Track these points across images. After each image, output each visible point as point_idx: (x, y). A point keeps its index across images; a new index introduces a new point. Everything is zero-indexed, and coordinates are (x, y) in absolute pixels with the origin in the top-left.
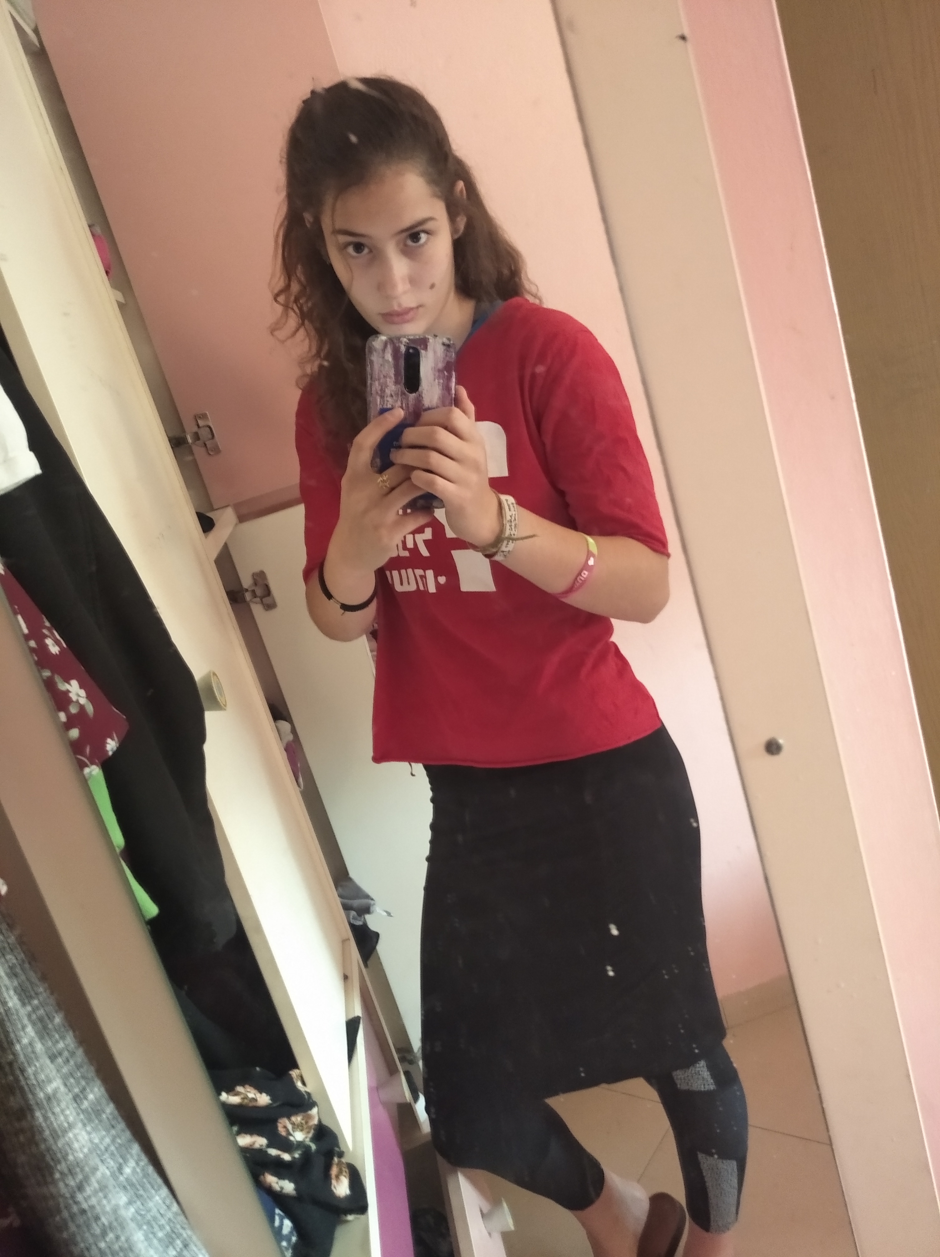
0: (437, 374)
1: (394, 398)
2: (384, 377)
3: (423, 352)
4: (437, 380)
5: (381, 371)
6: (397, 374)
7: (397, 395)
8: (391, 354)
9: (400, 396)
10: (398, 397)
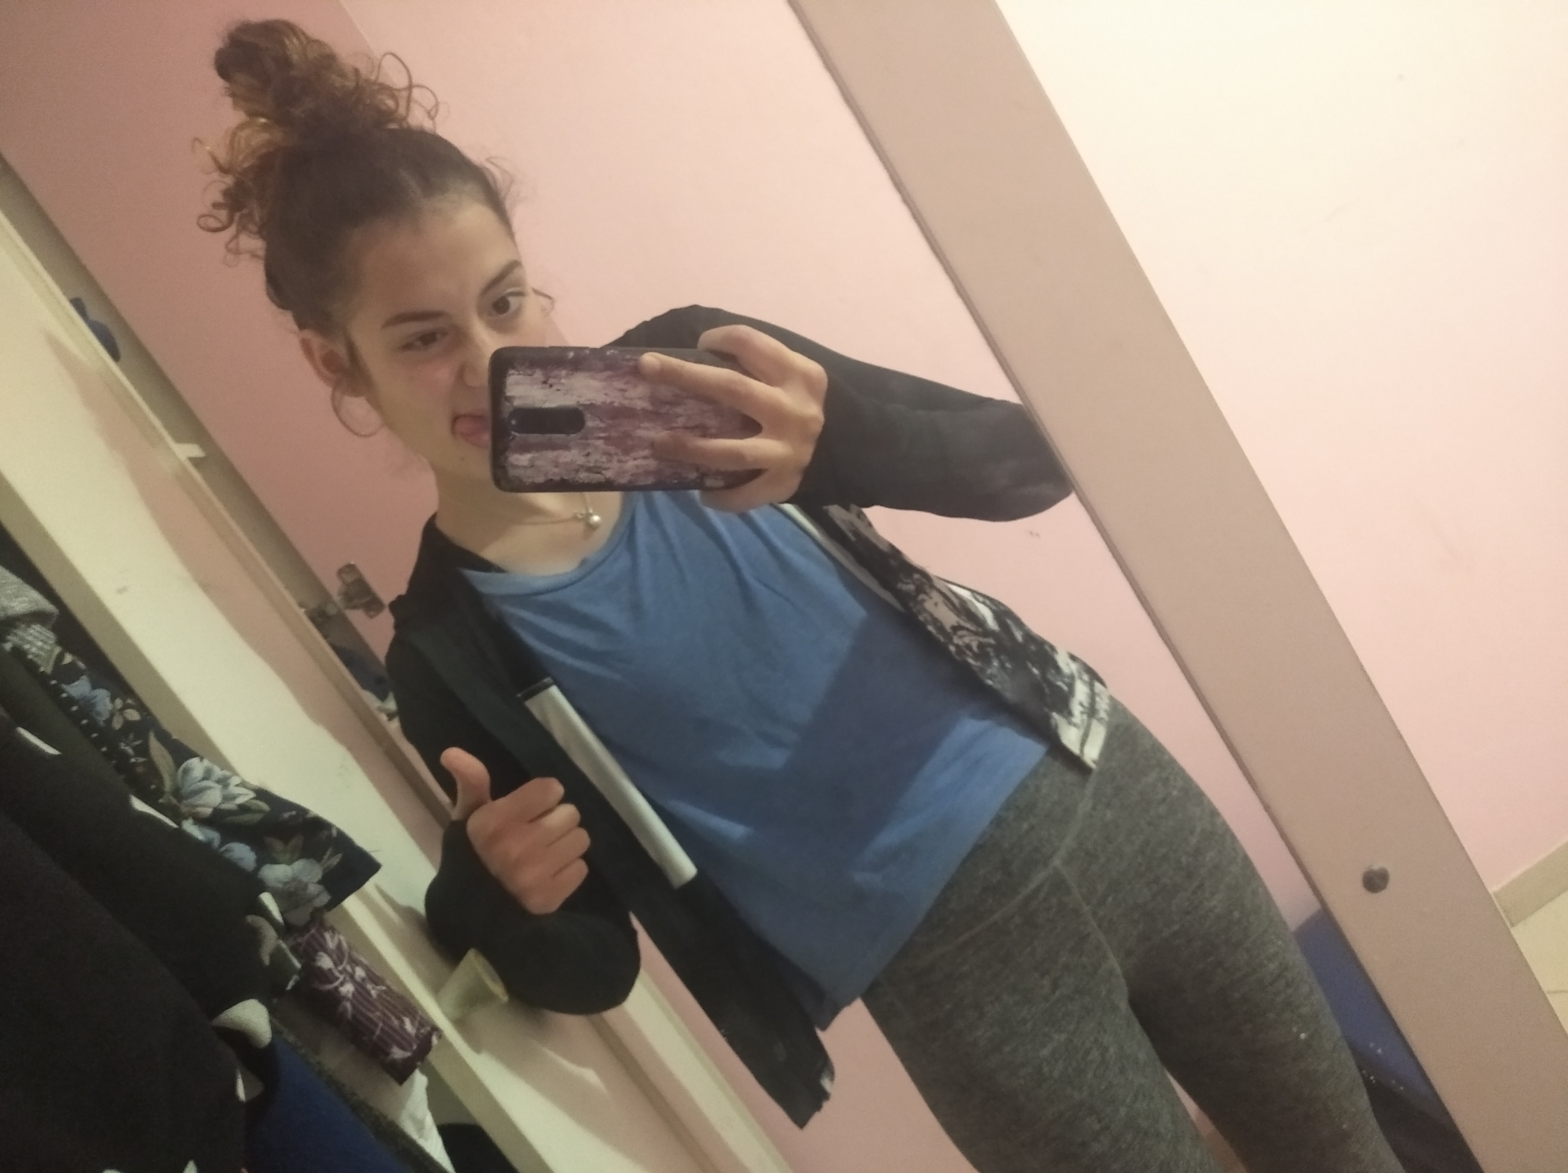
0: (552, 380)
1: (590, 450)
2: (556, 467)
3: (517, 403)
4: (562, 381)
5: (548, 470)
6: (554, 447)
7: (585, 446)
8: (521, 454)
9: (588, 442)
10: (588, 445)
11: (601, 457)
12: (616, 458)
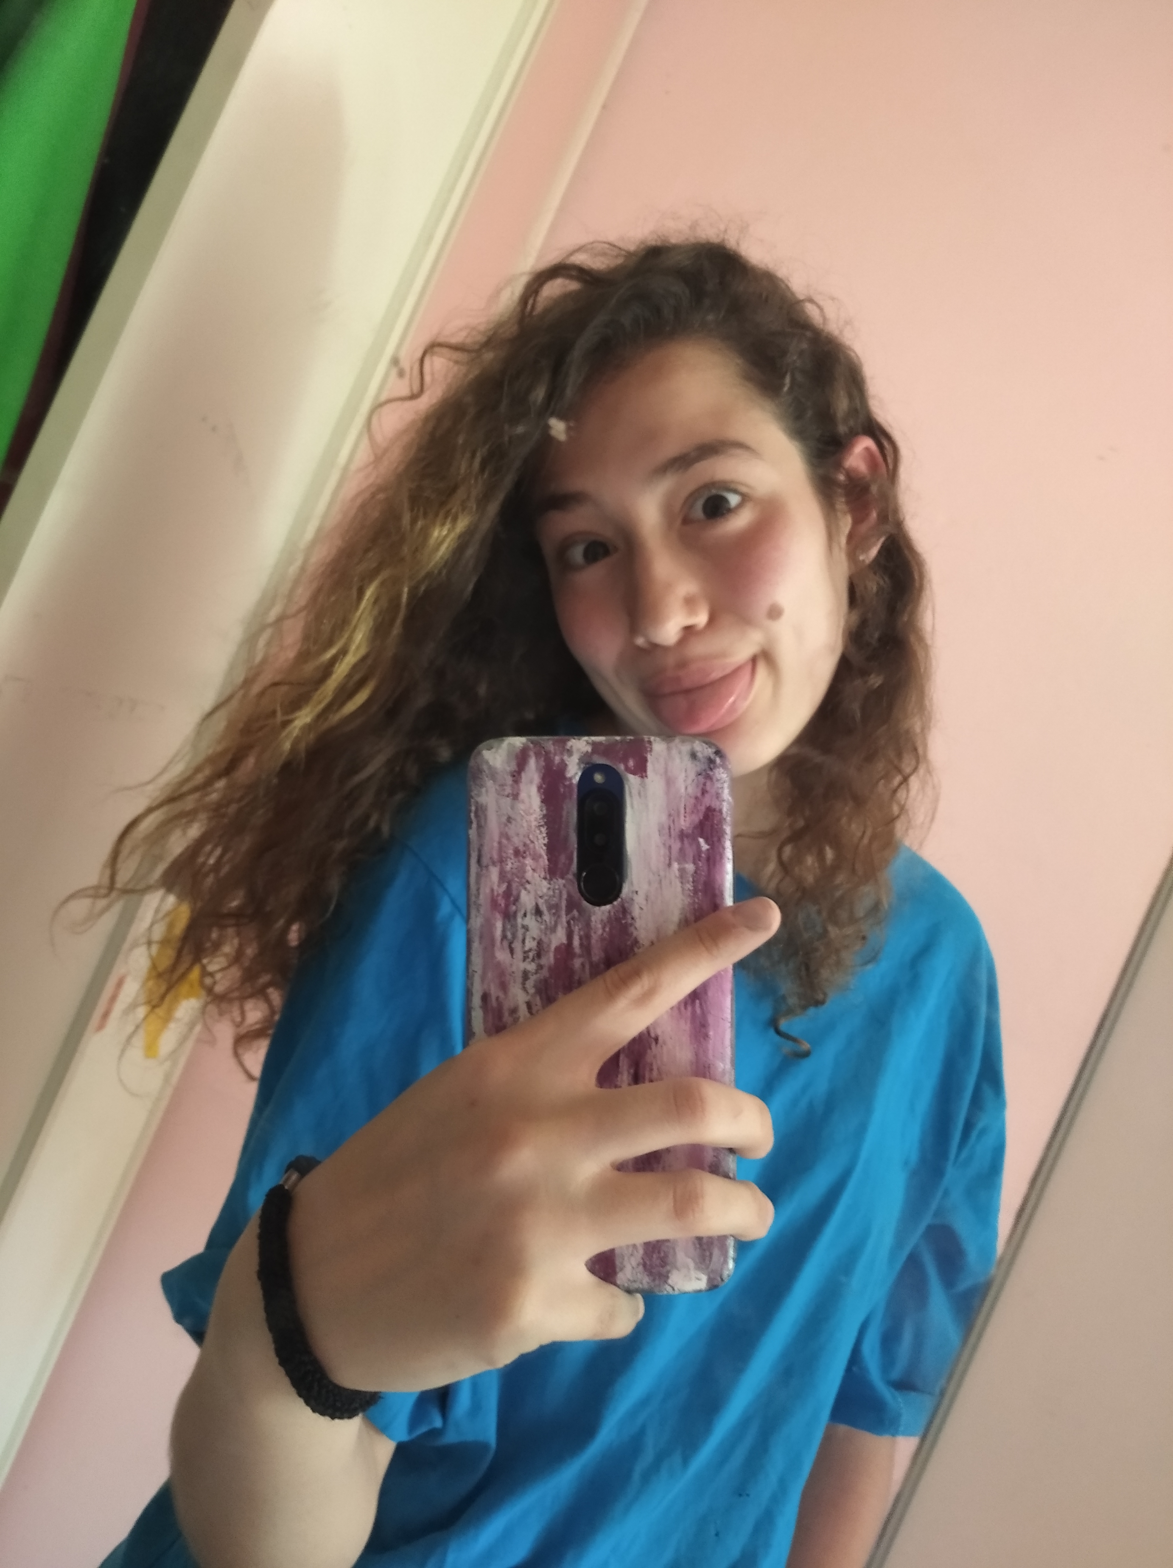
0: (676, 846)
1: (547, 917)
2: (517, 853)
3: (632, 781)
4: (676, 866)
5: (508, 838)
6: (554, 847)
7: (554, 908)
8: (539, 788)
9: (563, 913)
10: (557, 915)
11: (534, 939)
12: (531, 967)
